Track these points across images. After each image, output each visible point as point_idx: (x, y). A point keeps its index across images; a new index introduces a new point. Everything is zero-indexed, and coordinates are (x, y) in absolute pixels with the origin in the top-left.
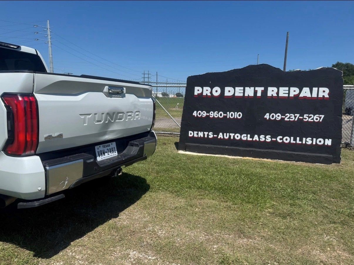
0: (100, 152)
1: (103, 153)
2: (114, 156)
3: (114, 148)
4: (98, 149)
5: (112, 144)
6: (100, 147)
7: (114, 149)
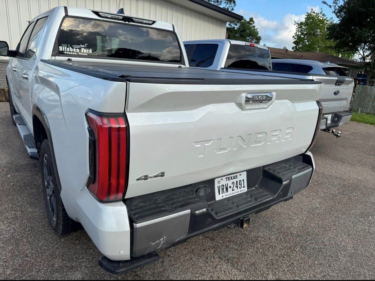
0: (221, 187)
1: (225, 189)
2: (242, 192)
3: (243, 180)
4: (219, 182)
5: (240, 175)
6: (222, 180)
7: (242, 182)
